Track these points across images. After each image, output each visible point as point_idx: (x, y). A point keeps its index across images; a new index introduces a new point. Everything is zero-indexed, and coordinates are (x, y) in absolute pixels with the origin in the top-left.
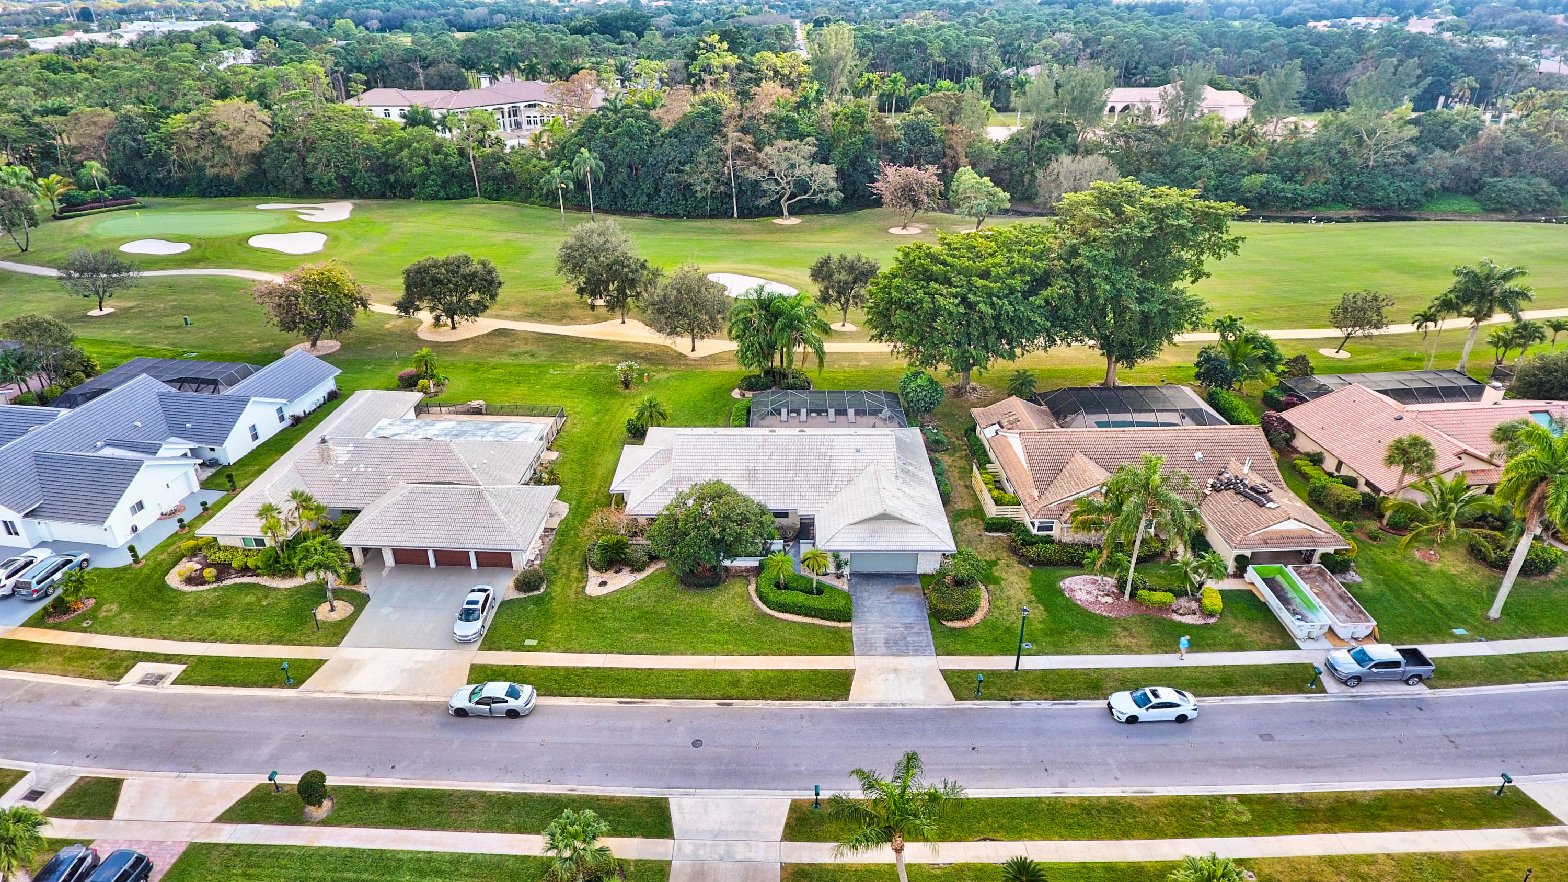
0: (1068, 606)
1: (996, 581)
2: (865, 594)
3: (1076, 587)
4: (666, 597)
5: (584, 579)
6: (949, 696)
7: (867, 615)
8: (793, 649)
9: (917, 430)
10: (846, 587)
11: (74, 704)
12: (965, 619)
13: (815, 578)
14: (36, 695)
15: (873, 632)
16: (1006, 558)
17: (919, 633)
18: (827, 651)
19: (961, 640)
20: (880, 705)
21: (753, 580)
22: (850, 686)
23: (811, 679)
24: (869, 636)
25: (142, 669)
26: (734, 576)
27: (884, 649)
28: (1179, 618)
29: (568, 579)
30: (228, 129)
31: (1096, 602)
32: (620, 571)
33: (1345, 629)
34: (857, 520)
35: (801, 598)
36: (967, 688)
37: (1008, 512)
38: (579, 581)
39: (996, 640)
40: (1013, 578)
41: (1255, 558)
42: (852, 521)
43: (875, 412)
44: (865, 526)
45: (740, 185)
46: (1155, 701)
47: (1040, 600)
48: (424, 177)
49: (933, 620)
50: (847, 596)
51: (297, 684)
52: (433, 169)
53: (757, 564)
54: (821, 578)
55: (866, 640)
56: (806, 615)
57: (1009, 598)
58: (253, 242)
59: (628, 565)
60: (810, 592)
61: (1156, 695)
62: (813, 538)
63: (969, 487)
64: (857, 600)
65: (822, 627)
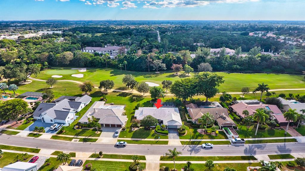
2: (170, 131)
3: (199, 130)
4: (143, 131)
5: (131, 128)
6: (181, 144)
9: (177, 108)
10: (167, 130)
11: (66, 144)
12: (184, 134)
14: (61, 143)
16: (190, 126)
17: (177, 136)
18: (165, 138)
19: (183, 137)
20: (172, 145)
22: (168, 143)
25: (74, 140)
27: (172, 138)
28: (212, 135)
30: (67, 56)
31: (202, 132)
33: (235, 136)
37: (190, 120)
39: (188, 137)
41: (224, 127)
42: (168, 121)
43: (172, 105)
44: (170, 122)
45: (150, 67)
46: (208, 145)
47: (194, 132)
49: (179, 135)
51: (95, 142)
52: (100, 63)
53: (155, 127)
54: (164, 129)
55: (170, 137)
56: (162, 134)
58: (72, 75)
59: (137, 127)
60: (162, 131)
61: (208, 144)
62: (163, 123)
63: (185, 116)
65: (164, 135)
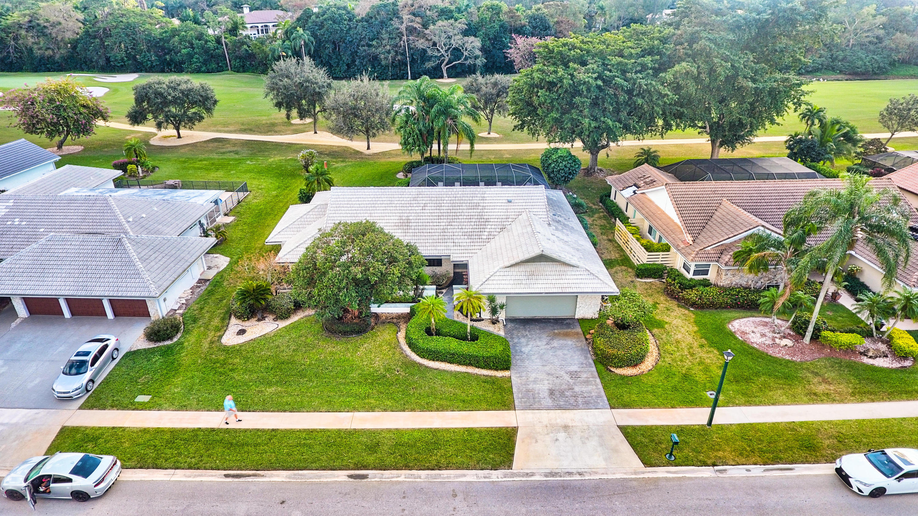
0: (744, 350)
1: (660, 325)
2: (523, 340)
3: (748, 330)
4: (307, 345)
5: (223, 327)
6: (636, 462)
7: (527, 363)
8: (443, 402)
9: (561, 193)
10: (502, 333)
12: (636, 365)
13: (469, 323)
15: (535, 381)
16: (664, 302)
17: (587, 382)
18: (484, 406)
19: (635, 390)
20: (553, 474)
21: (403, 327)
22: (513, 449)
23: (465, 441)
24: (530, 387)
26: (383, 323)
27: (548, 402)
28: (871, 361)
29: (207, 328)
30: (49, 22)
31: (774, 345)
32: (263, 318)
34: (513, 262)
35: (454, 345)
36: (655, 450)
37: (659, 258)
38: (218, 329)
39: (675, 389)
40: (677, 322)
42: (508, 264)
44: (522, 268)
45: (412, 55)
46: (906, 469)
47: (712, 344)
48: (190, 56)
49: (601, 367)
50: (504, 342)
52: (196, 50)
53: (408, 310)
54: (476, 324)
55: (528, 391)
56: (459, 363)
57: (678, 342)
59: (272, 312)
60: (464, 338)
61: (905, 461)
62: (467, 283)
64: (515, 345)
65: (477, 376)
